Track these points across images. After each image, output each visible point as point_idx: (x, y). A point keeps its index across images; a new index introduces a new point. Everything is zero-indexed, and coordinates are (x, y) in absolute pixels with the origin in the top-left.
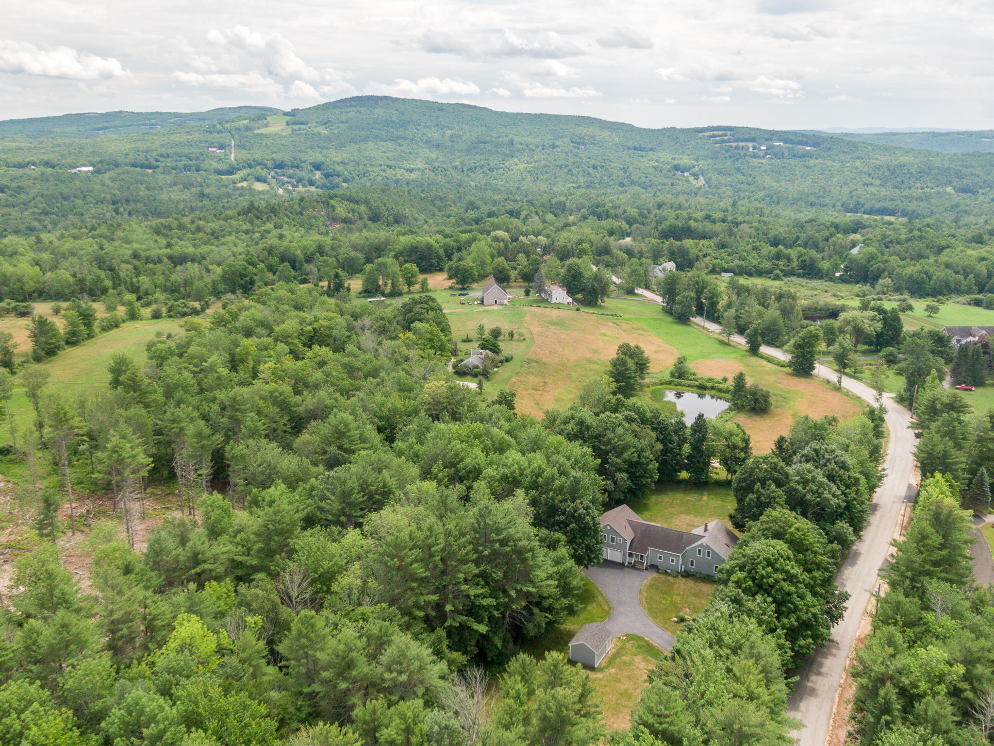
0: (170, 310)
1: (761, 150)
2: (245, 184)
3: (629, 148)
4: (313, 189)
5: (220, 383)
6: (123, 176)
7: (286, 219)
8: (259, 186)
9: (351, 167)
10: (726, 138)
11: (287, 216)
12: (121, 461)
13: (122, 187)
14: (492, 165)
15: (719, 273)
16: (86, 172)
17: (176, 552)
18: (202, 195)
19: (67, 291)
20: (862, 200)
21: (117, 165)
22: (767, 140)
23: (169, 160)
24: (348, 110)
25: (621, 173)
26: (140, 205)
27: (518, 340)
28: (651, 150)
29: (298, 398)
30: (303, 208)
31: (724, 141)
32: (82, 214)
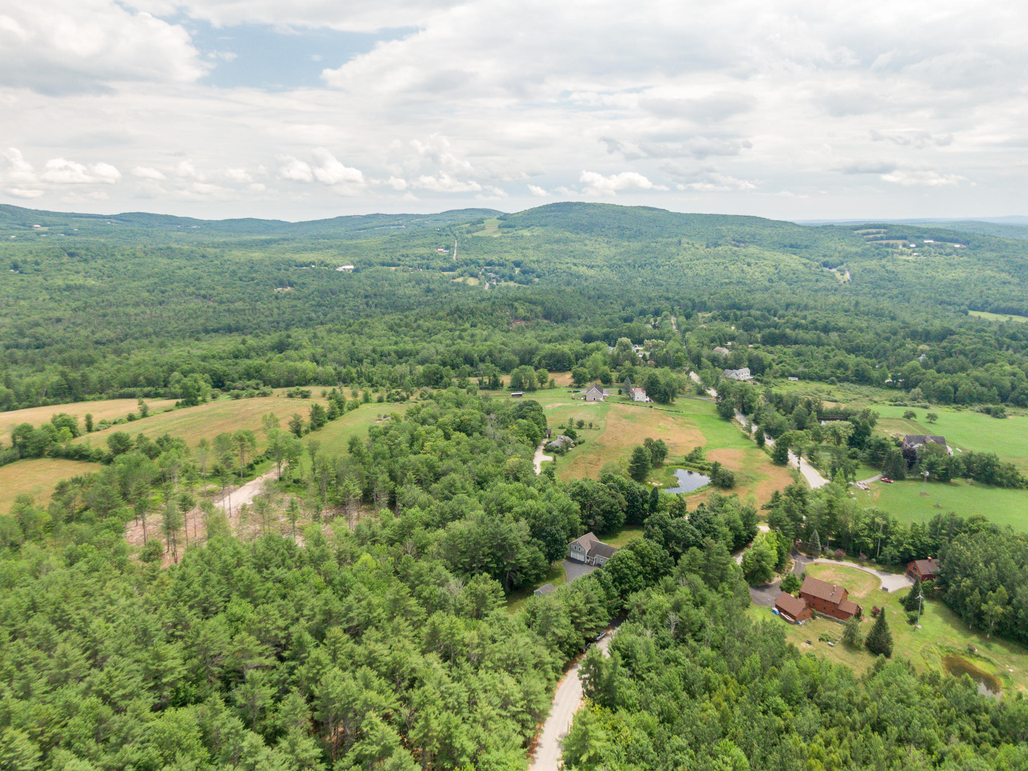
0: (388, 397)
1: (910, 248)
2: (460, 280)
3: (785, 246)
4: (511, 284)
5: (402, 453)
6: (374, 274)
7: (481, 319)
8: (472, 282)
9: (543, 265)
10: (879, 236)
11: (482, 316)
12: (349, 491)
13: (372, 284)
14: (659, 262)
15: (787, 377)
16: (349, 270)
17: (366, 531)
18: (428, 290)
19: (330, 379)
20: (990, 300)
21: (370, 265)
22: (918, 237)
23: (408, 259)
24: (548, 214)
25: (772, 269)
26: (384, 299)
27: (595, 429)
28: (806, 247)
29: (440, 463)
30: (493, 310)
31: (876, 239)
32: (344, 306)
